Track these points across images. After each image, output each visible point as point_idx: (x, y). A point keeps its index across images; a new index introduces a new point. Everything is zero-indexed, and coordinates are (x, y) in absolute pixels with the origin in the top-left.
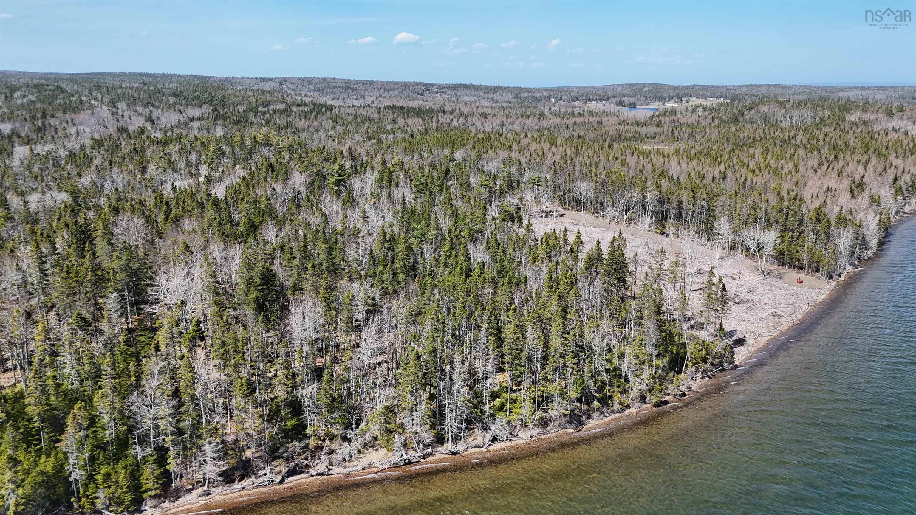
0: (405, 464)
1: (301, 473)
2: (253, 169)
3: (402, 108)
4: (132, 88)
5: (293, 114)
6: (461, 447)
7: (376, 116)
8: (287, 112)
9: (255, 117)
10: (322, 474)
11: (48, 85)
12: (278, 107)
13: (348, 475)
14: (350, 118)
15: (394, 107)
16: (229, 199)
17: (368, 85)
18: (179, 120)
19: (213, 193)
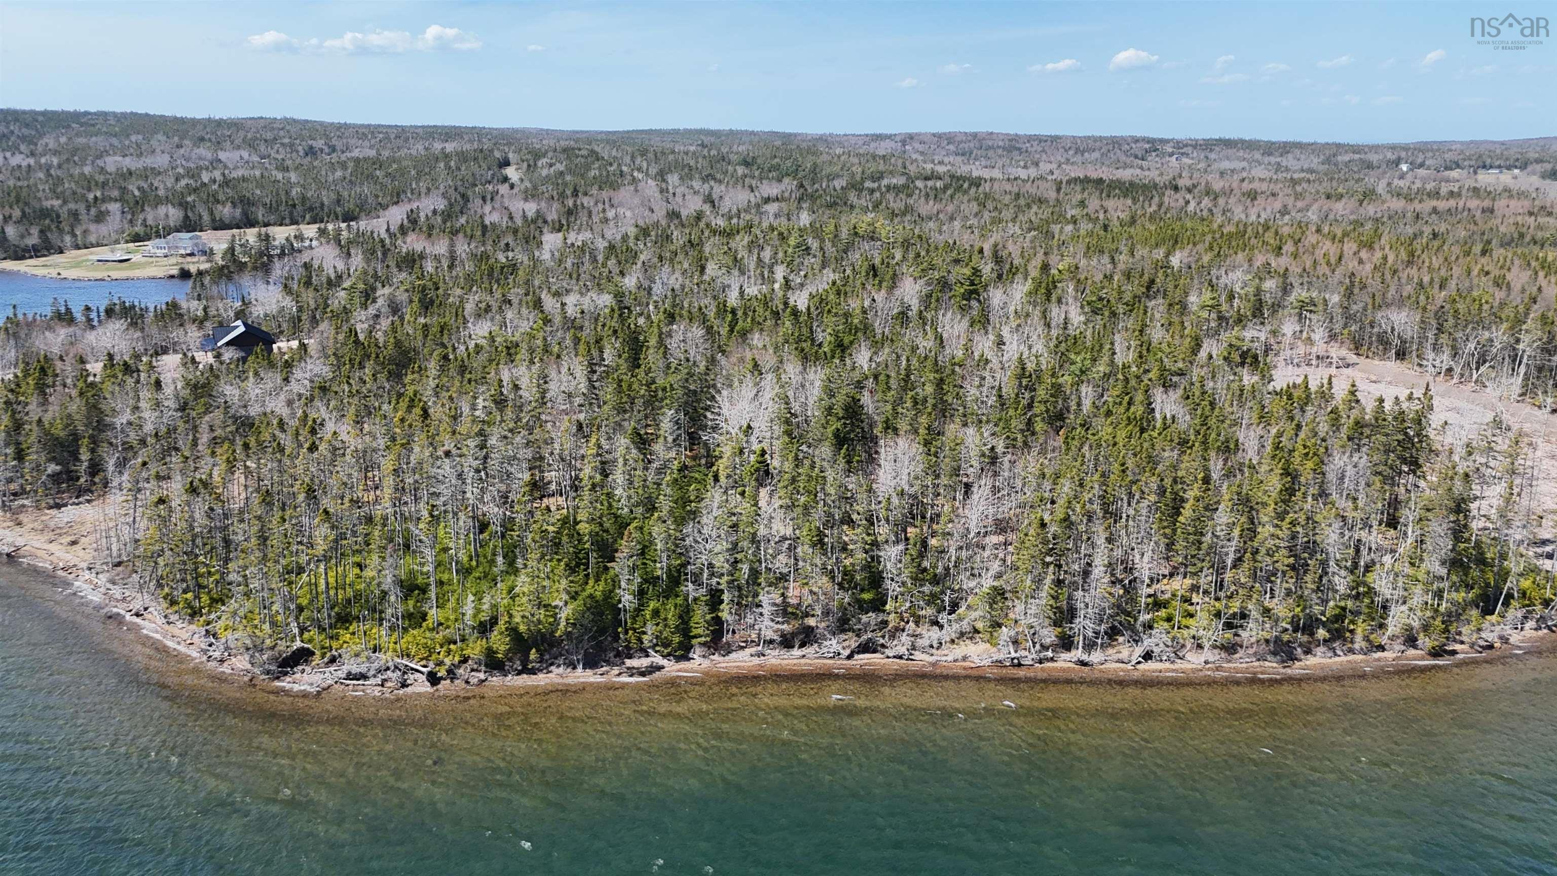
0: (1013, 665)
1: (875, 651)
2: (848, 272)
3: (1100, 181)
4: (686, 153)
5: (917, 192)
6: (1096, 657)
7: (1052, 195)
8: (906, 190)
9: (859, 197)
10: (900, 657)
11: (580, 149)
12: (894, 181)
13: (934, 664)
14: (1007, 199)
15: (1086, 181)
16: (812, 309)
17: (1049, 143)
18: (749, 201)
19: (792, 302)
